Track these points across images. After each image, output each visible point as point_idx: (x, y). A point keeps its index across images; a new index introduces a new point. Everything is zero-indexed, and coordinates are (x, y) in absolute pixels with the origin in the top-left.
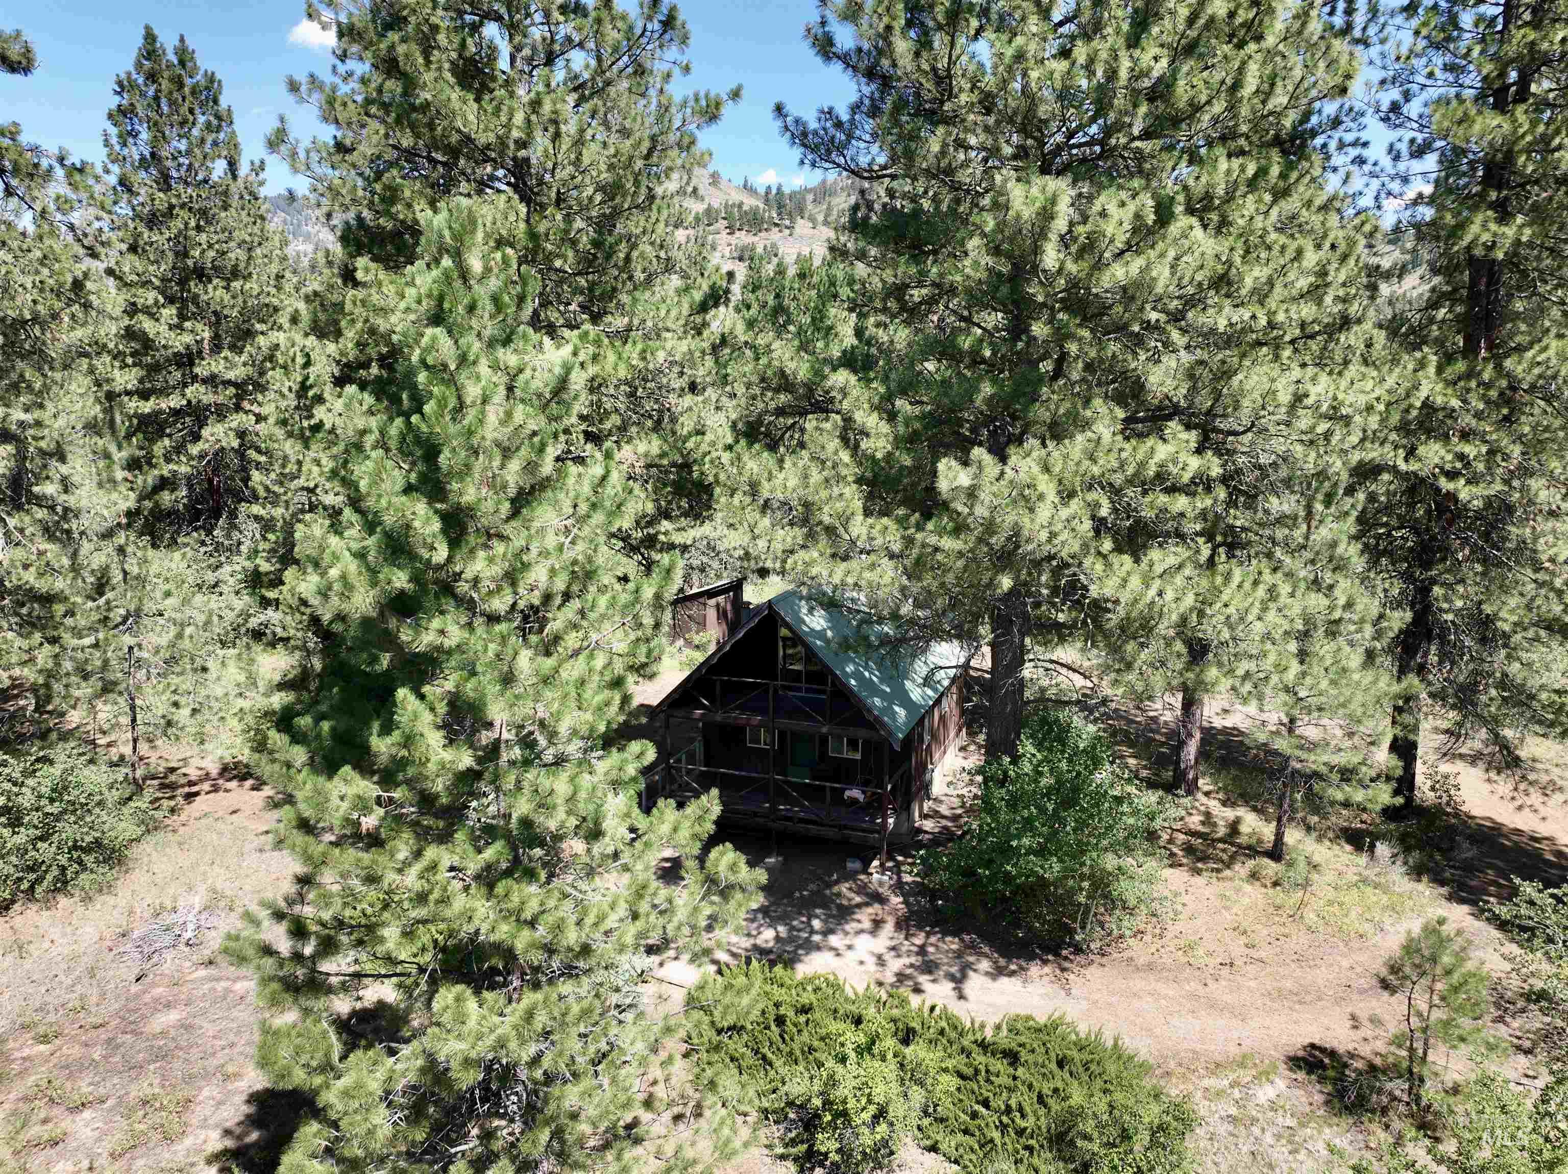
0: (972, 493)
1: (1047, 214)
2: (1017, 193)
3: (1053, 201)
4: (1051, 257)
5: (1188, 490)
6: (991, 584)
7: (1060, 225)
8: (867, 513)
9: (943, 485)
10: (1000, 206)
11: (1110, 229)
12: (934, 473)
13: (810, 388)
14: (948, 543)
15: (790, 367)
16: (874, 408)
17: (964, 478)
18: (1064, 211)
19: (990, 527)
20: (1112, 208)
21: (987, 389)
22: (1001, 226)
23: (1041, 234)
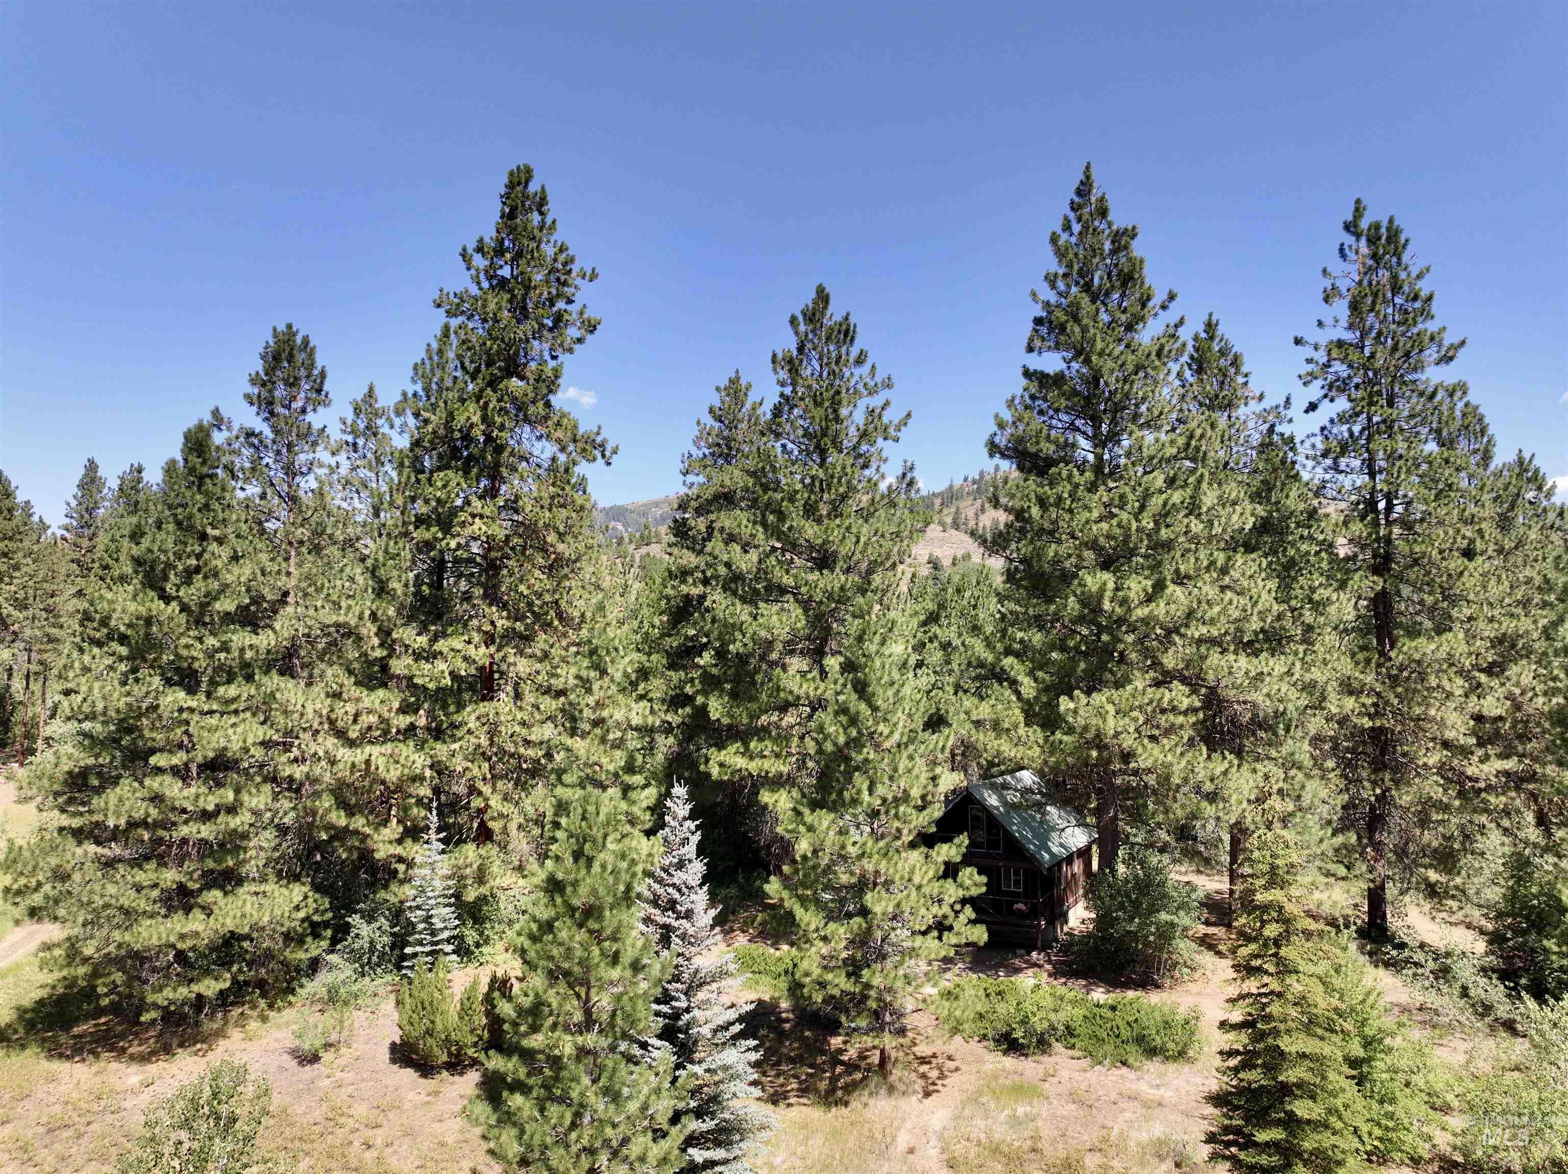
0: (1075, 712)
1: (1102, 589)
2: (1089, 579)
3: (1105, 584)
4: (1107, 606)
5: (1185, 713)
6: (1089, 756)
7: (1108, 594)
8: (1027, 725)
9: (1062, 708)
10: (1082, 585)
11: (1132, 595)
12: (1058, 705)
13: (993, 666)
14: (1065, 738)
15: (983, 655)
16: (1027, 675)
17: (1072, 705)
18: (1111, 585)
19: (1086, 728)
20: (1132, 585)
21: (1083, 665)
22: (1083, 593)
23: (1102, 596)
